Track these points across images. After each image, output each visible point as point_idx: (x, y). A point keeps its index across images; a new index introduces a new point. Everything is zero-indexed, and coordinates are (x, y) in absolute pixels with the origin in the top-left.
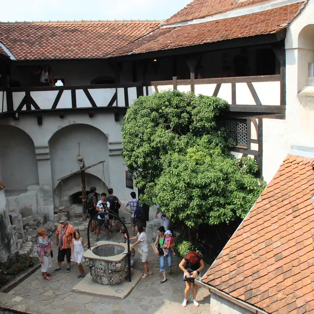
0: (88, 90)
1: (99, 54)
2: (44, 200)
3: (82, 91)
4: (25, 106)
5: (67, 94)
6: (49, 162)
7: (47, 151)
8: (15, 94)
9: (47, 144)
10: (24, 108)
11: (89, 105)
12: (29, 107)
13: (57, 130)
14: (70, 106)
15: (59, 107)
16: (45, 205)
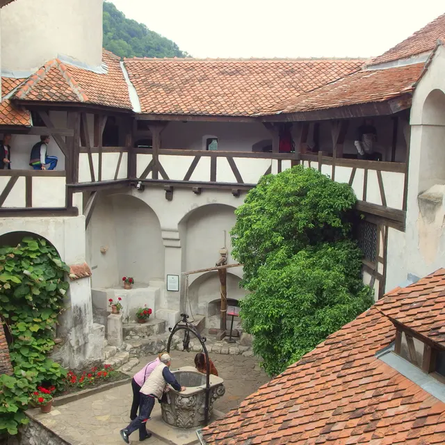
0: (234, 158)
1: (249, 110)
2: (169, 302)
3: (225, 159)
4: (151, 173)
5: (205, 161)
6: (180, 251)
7: (176, 236)
8: (139, 156)
9: (175, 227)
10: (150, 176)
11: (233, 180)
12: (155, 176)
13: (190, 210)
14: (207, 179)
15: (193, 178)
16: (169, 308)
